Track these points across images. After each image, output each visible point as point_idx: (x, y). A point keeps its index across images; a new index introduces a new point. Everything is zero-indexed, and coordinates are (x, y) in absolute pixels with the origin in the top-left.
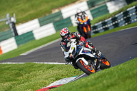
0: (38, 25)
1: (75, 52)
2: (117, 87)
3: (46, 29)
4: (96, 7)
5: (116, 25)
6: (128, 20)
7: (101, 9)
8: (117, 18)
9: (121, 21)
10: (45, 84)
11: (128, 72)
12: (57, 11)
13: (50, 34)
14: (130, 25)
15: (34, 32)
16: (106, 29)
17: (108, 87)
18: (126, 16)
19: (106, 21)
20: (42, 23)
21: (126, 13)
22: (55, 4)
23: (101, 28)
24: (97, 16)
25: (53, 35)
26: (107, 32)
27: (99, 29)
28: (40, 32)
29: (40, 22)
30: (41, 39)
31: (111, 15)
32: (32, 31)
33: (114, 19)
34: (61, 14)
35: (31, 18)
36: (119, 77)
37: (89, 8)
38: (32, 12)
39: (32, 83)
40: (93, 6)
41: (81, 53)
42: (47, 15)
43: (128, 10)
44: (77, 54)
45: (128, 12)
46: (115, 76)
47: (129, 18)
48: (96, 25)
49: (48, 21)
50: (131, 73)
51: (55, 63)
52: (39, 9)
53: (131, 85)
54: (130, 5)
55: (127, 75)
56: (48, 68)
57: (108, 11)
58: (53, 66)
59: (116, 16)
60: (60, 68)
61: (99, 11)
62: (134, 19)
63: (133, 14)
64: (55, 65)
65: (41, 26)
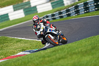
0: (12, 10)
1: (45, 31)
2: (66, 60)
3: (18, 14)
5: (69, 15)
6: (77, 12)
8: (69, 10)
9: (73, 13)
10: (14, 53)
11: (75, 50)
14: (79, 16)
15: (9, 15)
16: (61, 17)
17: (60, 59)
18: (77, 9)
19: (62, 11)
20: (15, 9)
21: (77, 7)
23: (58, 16)
24: (56, 7)
26: (62, 19)
27: (56, 17)
29: (14, 8)
30: (13, 20)
31: (66, 8)
32: (7, 14)
33: (68, 11)
34: (30, 3)
35: (8, 4)
36: (68, 52)
37: (50, 1)
39: (5, 51)
41: (48, 31)
42: (20, 3)
45: (78, 6)
46: (65, 52)
47: (79, 11)
48: (54, 13)
49: (20, 7)
50: (77, 50)
51: (22, 39)
53: (76, 59)
55: (74, 51)
57: (64, 4)
58: (21, 40)
60: (26, 42)
61: (58, 4)
62: (82, 12)
63: (81, 8)
64: (23, 40)
65: (14, 11)
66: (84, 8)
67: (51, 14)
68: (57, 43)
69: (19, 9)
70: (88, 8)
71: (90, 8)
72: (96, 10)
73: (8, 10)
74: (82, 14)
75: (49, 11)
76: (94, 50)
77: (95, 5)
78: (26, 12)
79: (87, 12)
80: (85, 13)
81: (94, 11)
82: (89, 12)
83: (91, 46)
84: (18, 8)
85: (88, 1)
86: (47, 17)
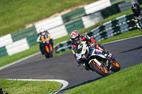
0: (11, 40)
4: (71, 22)
6: (104, 35)
7: (76, 24)
8: (92, 33)
9: (97, 36)
12: (30, 25)
13: (24, 49)
14: (107, 40)
15: (7, 47)
18: (102, 31)
20: (15, 39)
21: (102, 28)
22: (28, 18)
25: (26, 51)
28: (13, 47)
29: (13, 37)
30: (13, 55)
31: (87, 30)
32: (4, 47)
33: (90, 34)
34: (35, 29)
37: (64, 23)
38: (5, 27)
40: (68, 21)
41: (93, 54)
42: (21, 30)
43: (104, 24)
44: (89, 55)
47: (106, 33)
49: (21, 36)
52: (12, 24)
54: (106, 20)
56: (21, 85)
57: (83, 26)
59: (92, 31)
60: (34, 84)
61: (75, 26)
62: (111, 34)
63: (109, 29)
64: (29, 82)
65: (14, 41)
66: (113, 29)
67: (66, 41)
68: (106, 72)
69: (20, 39)
70: (119, 27)
71: (122, 28)
72: (130, 30)
73: (5, 41)
74: (111, 37)
75: (63, 38)
76: (132, 87)
77: (128, 23)
78: (31, 41)
79: (118, 34)
80: (115, 35)
81: (127, 31)
82: (120, 33)
83: (126, 82)
84: (18, 37)
85: (117, 19)
86: (61, 45)
